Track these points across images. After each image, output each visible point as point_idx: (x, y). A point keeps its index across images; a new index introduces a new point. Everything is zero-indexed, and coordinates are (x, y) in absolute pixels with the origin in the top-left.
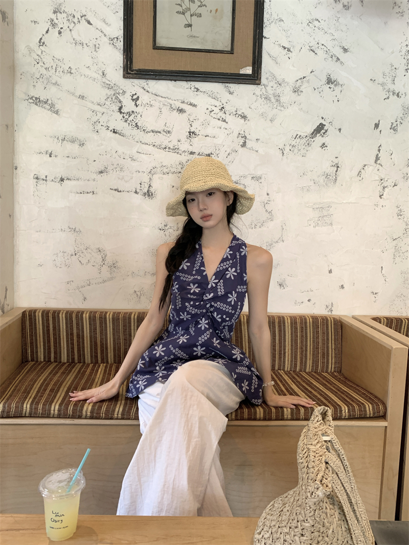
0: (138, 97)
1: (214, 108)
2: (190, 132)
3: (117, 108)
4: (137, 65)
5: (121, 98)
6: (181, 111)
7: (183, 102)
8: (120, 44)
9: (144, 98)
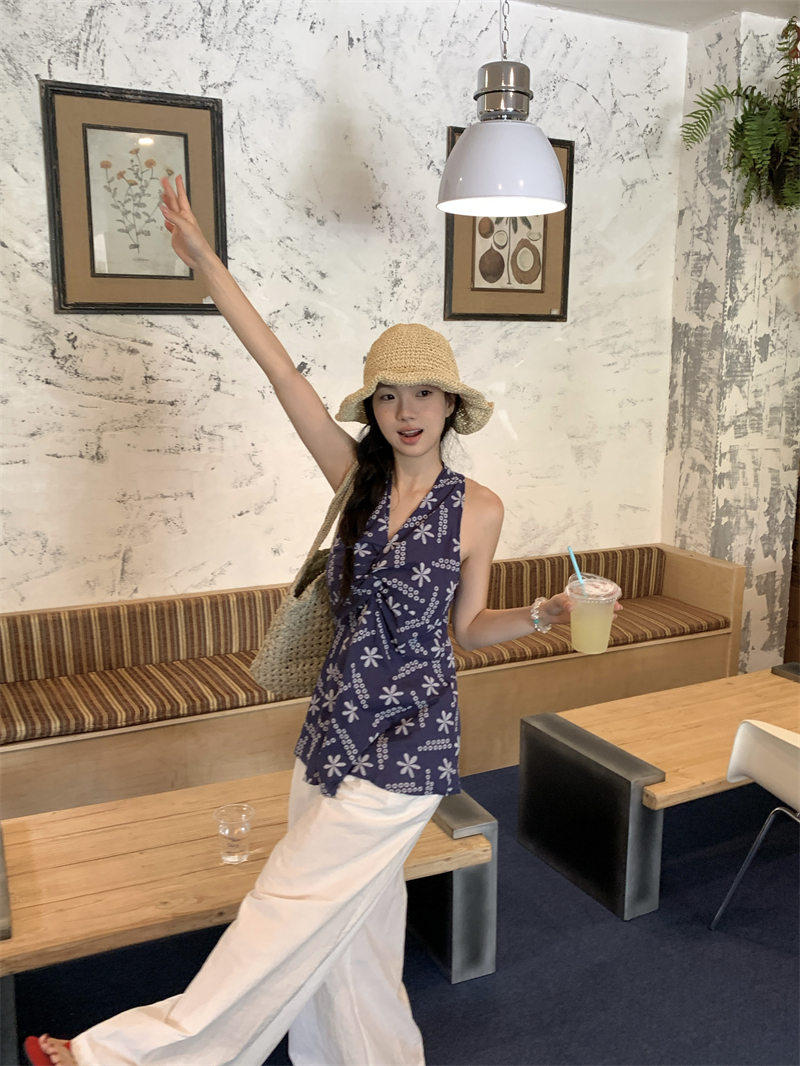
0: (76, 337)
1: (175, 346)
2: (146, 377)
3: (49, 352)
4: (72, 299)
5: (53, 338)
6: (133, 351)
7: (135, 341)
8: (48, 271)
9: (84, 338)
